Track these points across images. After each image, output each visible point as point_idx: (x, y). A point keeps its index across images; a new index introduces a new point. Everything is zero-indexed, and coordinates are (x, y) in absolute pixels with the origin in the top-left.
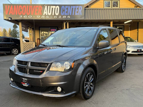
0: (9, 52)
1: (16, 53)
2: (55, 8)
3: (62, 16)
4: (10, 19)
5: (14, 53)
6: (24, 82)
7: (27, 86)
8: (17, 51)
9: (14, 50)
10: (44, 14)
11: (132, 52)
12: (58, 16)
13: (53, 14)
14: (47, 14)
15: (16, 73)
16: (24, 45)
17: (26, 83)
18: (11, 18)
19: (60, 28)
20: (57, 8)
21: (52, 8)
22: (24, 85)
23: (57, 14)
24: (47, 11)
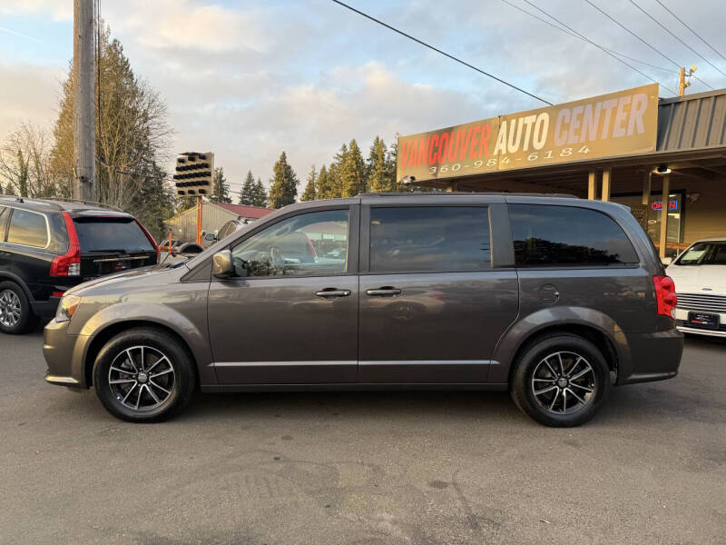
2: (534, 124)
3: (557, 151)
10: (496, 153)
12: (542, 152)
13: (526, 148)
14: (504, 152)
18: (413, 179)
20: (543, 121)
21: (525, 126)
23: (538, 146)
24: (504, 140)
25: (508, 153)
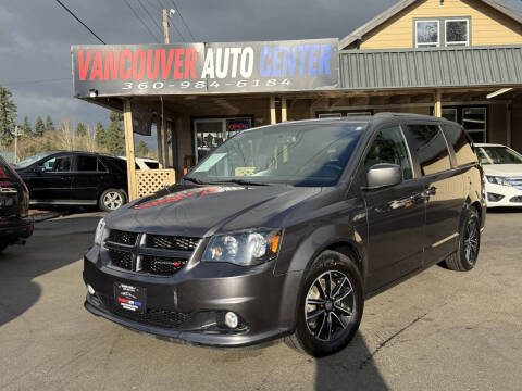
0: (94, 203)
1: (116, 205)
2: (240, 56)
3: (263, 81)
4: (93, 95)
5: (109, 205)
6: (124, 297)
7: (134, 308)
8: (118, 198)
9: (108, 195)
10: (203, 76)
11: (511, 200)
12: (249, 81)
13: (234, 75)
14: (212, 77)
15: (103, 269)
16: (141, 181)
17: (132, 299)
18: (97, 93)
19: (261, 120)
20: (248, 55)
21: (231, 56)
22: (126, 306)
23: (246, 75)
24: (212, 64)
25: (216, 79)
